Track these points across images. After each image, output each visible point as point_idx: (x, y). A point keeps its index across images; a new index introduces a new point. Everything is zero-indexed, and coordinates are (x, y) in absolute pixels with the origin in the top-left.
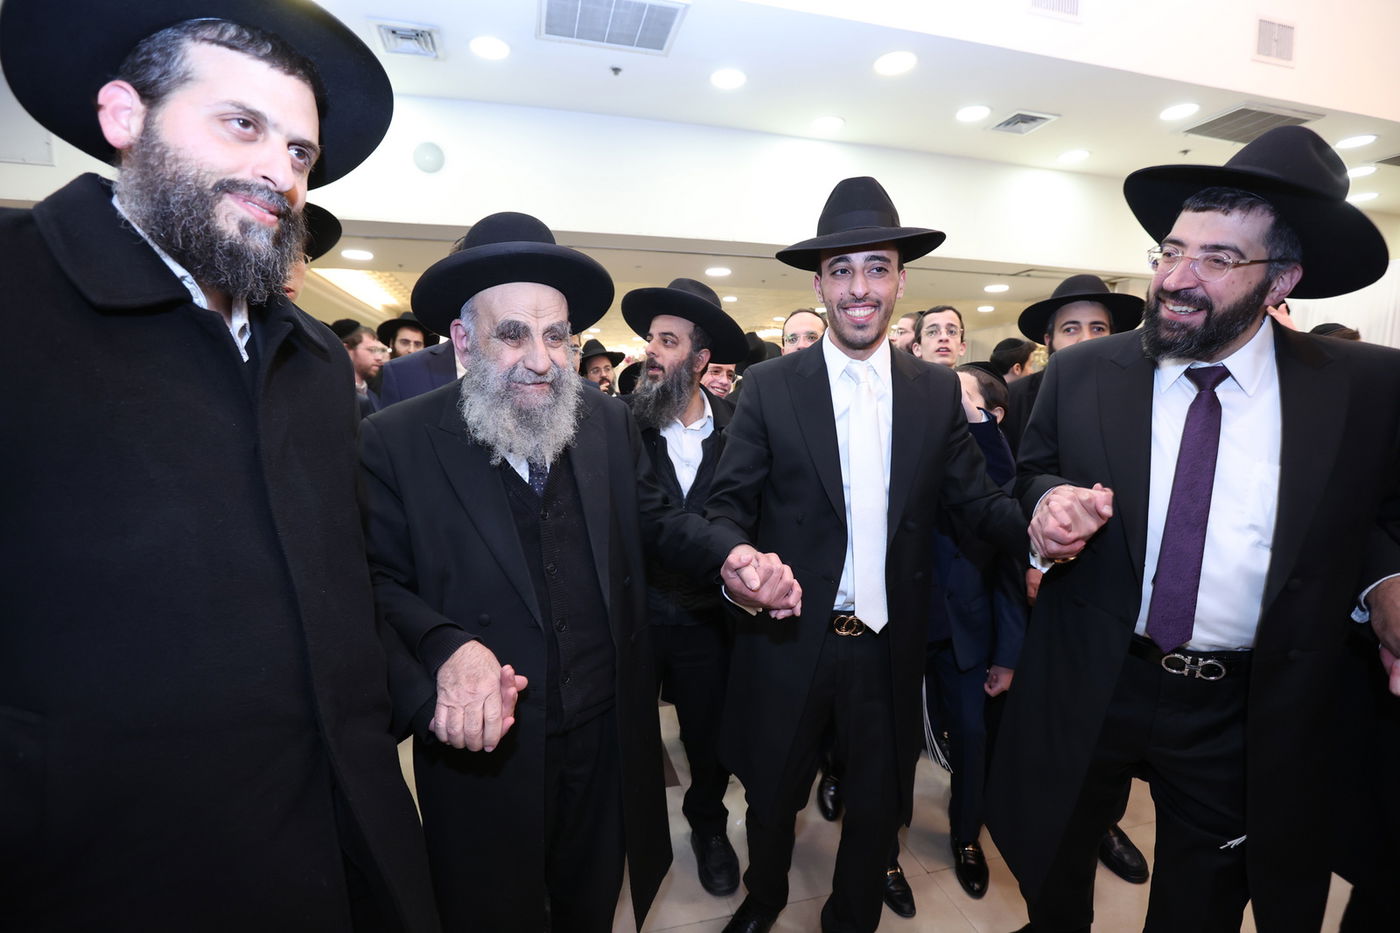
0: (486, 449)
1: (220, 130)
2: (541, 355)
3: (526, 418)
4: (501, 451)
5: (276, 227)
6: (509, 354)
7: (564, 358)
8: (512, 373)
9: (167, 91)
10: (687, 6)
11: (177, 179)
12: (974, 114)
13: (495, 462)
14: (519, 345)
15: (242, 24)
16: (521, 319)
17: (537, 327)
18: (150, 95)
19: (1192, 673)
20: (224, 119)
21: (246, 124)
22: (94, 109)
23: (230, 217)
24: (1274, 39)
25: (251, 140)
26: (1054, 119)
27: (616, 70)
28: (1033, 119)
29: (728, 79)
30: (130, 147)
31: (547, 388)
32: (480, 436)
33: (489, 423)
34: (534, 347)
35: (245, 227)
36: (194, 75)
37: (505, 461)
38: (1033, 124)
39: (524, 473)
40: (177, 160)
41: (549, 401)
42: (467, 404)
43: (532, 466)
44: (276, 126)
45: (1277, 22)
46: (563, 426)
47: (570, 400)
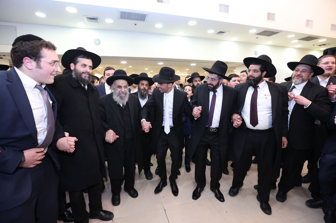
0: (116, 102)
1: (82, 67)
2: (123, 90)
3: (121, 98)
4: (118, 102)
5: (88, 76)
6: (119, 90)
7: (127, 90)
8: (119, 92)
9: (77, 63)
10: (148, 14)
11: (78, 73)
12: (211, 31)
13: (117, 104)
14: (120, 88)
15: (83, 55)
16: (120, 85)
17: (123, 86)
18: (75, 64)
19: (213, 131)
20: (82, 66)
21: (84, 66)
22: (70, 66)
23: (83, 76)
24: (271, 16)
25: (85, 67)
26: (228, 32)
27: (135, 24)
28: (224, 32)
29: (159, 26)
30: (73, 70)
31: (124, 94)
32: (115, 100)
33: (116, 99)
34: (122, 88)
35: (85, 77)
36: (79, 61)
37: (119, 104)
38: (224, 33)
39: (121, 105)
40: (78, 71)
41: (124, 96)
42: (113, 96)
43: (123, 105)
44: (87, 65)
45: (271, 13)
46: (126, 99)
47: (128, 96)
